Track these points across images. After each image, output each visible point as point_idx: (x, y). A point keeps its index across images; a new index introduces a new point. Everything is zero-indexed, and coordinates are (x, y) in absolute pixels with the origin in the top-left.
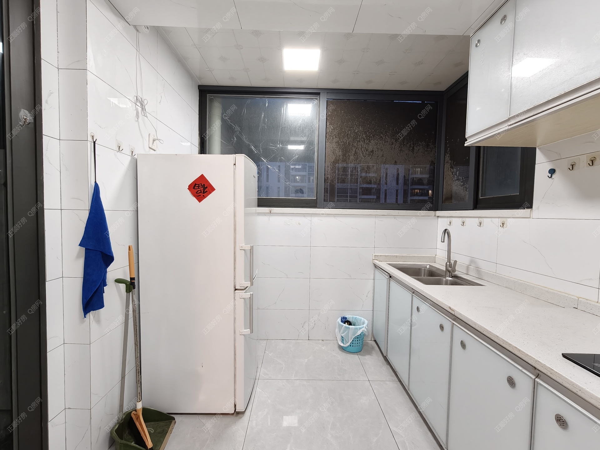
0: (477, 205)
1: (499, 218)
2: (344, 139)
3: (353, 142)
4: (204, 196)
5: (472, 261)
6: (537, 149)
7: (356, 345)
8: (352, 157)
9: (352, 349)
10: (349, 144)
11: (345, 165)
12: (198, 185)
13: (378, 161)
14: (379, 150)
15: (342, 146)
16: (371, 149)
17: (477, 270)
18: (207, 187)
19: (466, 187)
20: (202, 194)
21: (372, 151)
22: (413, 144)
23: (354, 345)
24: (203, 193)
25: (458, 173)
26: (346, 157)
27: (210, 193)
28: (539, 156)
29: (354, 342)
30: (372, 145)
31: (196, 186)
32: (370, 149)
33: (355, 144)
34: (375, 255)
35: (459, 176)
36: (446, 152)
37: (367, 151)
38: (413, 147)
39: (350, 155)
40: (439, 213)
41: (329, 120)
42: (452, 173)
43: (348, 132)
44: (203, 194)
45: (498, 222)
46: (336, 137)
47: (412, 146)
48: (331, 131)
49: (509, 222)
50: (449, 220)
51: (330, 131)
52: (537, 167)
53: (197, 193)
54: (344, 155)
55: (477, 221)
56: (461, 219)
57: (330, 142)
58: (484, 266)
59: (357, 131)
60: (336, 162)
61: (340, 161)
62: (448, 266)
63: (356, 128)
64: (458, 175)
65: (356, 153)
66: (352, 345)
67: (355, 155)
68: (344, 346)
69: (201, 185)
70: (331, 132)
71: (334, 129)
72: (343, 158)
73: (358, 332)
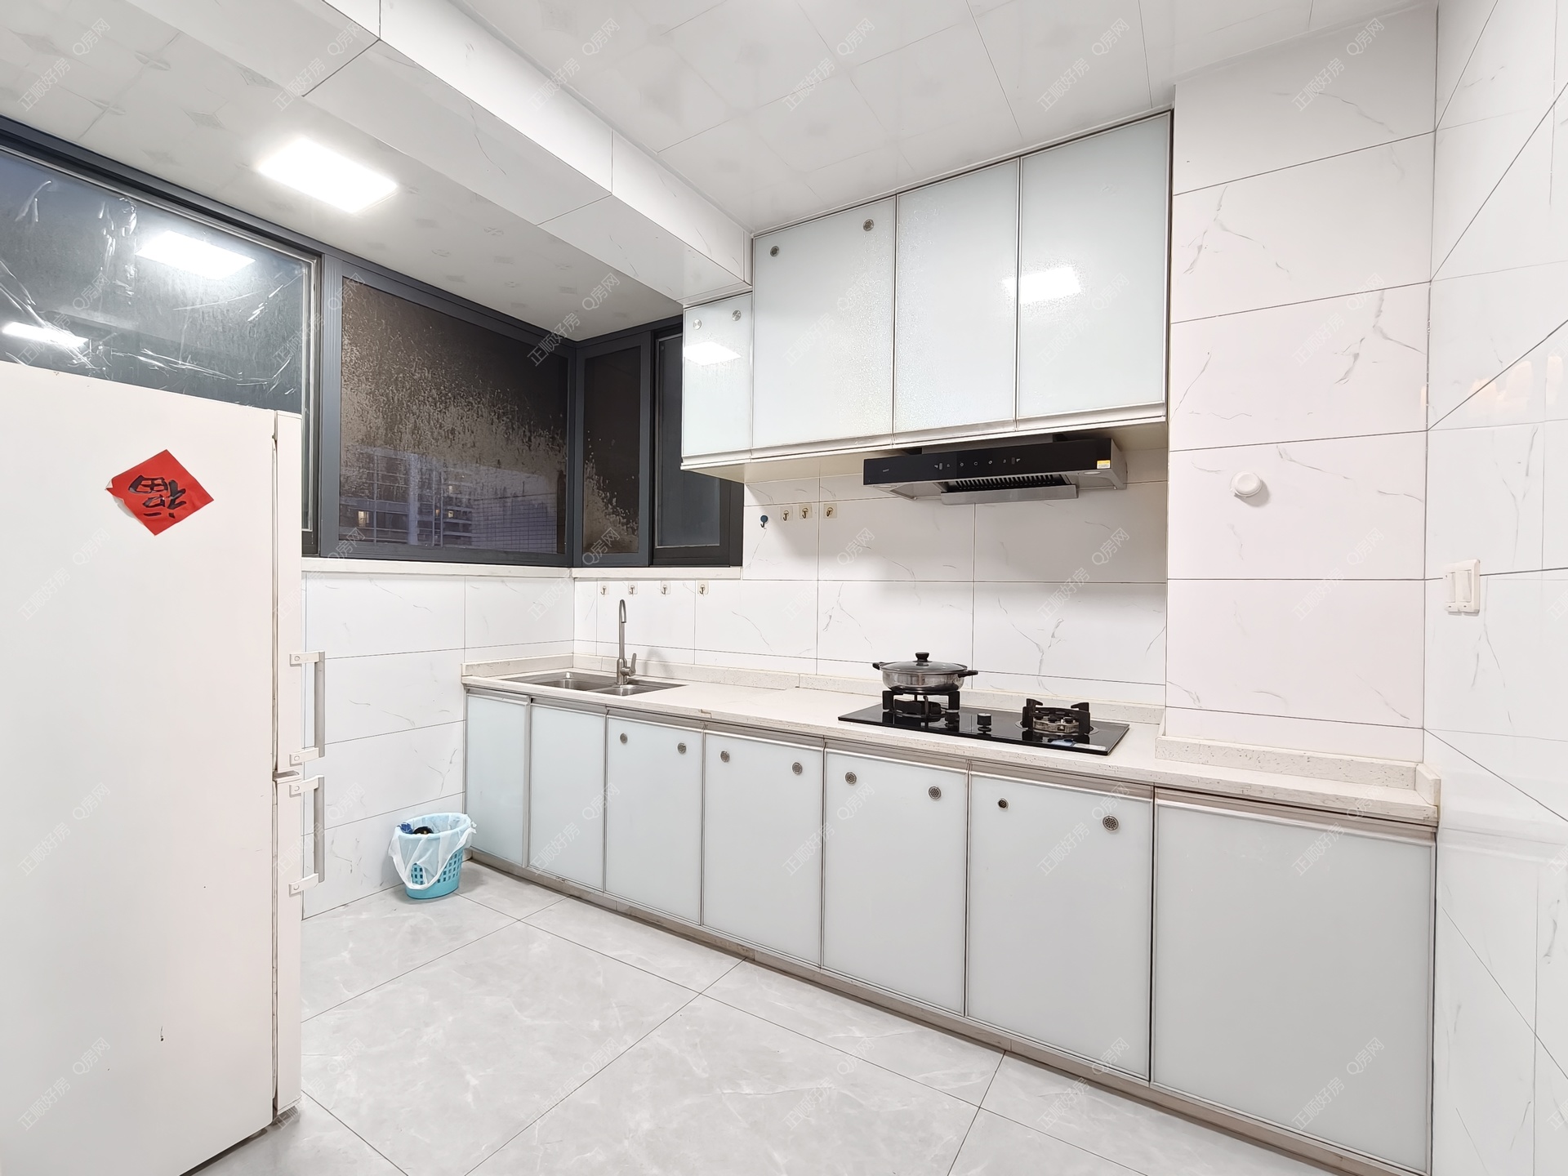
0: (655, 559)
1: (695, 579)
2: (388, 389)
3: (409, 401)
4: (171, 515)
5: (653, 653)
6: (745, 486)
8: (407, 437)
10: (400, 403)
11: (392, 454)
12: (150, 482)
13: (464, 454)
14: (467, 431)
15: (382, 405)
16: (451, 427)
17: (664, 665)
18: (183, 491)
19: (632, 528)
20: (166, 512)
21: (453, 431)
22: (530, 431)
24: (169, 507)
25: (614, 500)
26: (393, 433)
27: (195, 508)
28: (749, 498)
29: (448, 870)
30: (452, 416)
31: (143, 483)
32: (448, 426)
33: (414, 407)
34: (467, 666)
35: (617, 506)
36: (586, 458)
37: (441, 427)
38: (530, 440)
39: (403, 430)
40: (577, 572)
41: (347, 331)
42: (603, 499)
43: (398, 374)
44: (171, 511)
45: (694, 586)
46: (367, 379)
47: (528, 434)
48: (356, 363)
49: (711, 585)
50: (601, 584)
51: (351, 360)
52: (746, 510)
53: (147, 506)
54: (390, 428)
55: (659, 585)
56: (626, 582)
57: (352, 389)
58: (674, 658)
59: (417, 376)
60: (369, 440)
61: (379, 442)
62: (621, 665)
63: (415, 370)
64: (614, 504)
65: (416, 427)
66: (444, 877)
67: (413, 433)
68: (426, 885)
69: (159, 481)
70: (354, 365)
71: (362, 358)
72: (386, 435)
73: (461, 840)
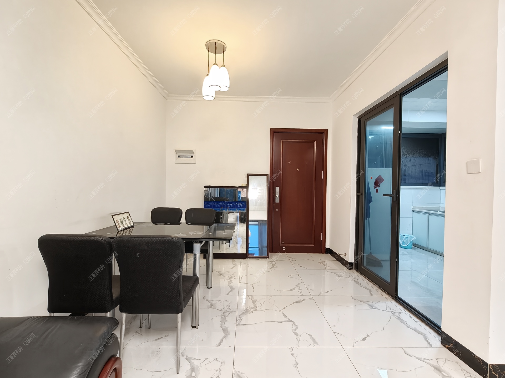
7: (410, 245)
9: (408, 247)
23: (409, 245)
29: (409, 244)
34: (414, 207)
66: (408, 245)
